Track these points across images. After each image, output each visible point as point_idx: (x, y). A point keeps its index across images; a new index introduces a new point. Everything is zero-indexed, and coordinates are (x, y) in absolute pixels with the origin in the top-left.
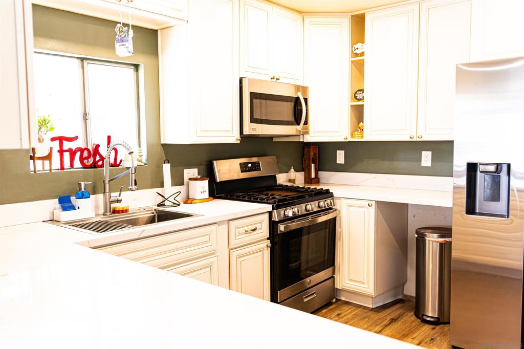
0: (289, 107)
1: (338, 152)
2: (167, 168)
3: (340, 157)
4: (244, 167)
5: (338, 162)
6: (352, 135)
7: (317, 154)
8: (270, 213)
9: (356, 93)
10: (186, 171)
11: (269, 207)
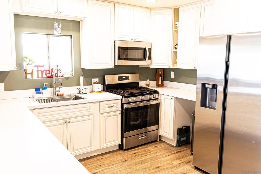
0: (141, 52)
1: (172, 72)
2: (82, 78)
3: (173, 75)
4: (120, 79)
5: (172, 77)
6: (173, 65)
7: (163, 73)
8: (122, 99)
9: (175, 45)
10: (93, 80)
11: (121, 97)
